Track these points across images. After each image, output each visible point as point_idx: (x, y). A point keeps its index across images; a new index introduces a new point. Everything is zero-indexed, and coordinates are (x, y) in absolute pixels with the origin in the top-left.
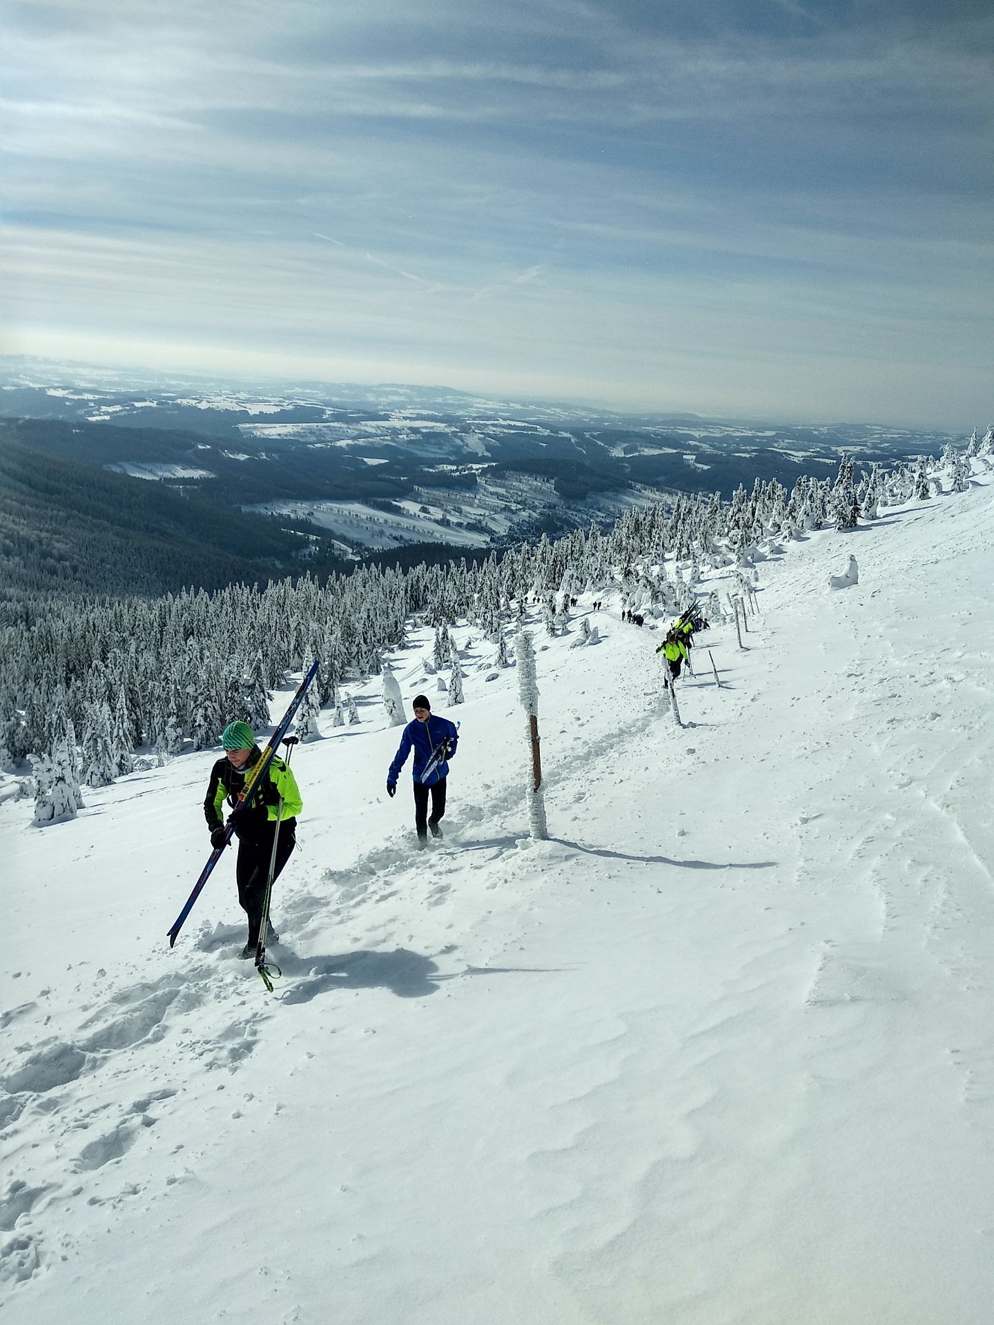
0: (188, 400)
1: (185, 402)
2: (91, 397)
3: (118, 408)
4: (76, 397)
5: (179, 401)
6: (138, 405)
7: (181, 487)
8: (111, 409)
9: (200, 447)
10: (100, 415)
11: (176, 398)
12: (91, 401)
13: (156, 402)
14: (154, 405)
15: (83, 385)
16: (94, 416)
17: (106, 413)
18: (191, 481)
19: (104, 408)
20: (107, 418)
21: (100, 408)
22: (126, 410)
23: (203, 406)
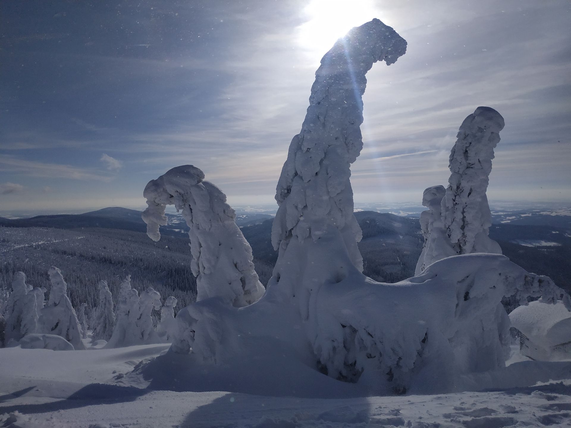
0: (546, 213)
1: (544, 213)
2: (502, 213)
3: (514, 217)
4: (496, 214)
5: (542, 213)
6: (523, 215)
7: (545, 250)
8: (511, 218)
9: (554, 232)
10: (506, 221)
11: (540, 212)
12: (502, 215)
13: (531, 214)
14: (530, 215)
15: (499, 209)
16: (503, 221)
17: (509, 220)
18: (550, 247)
19: (508, 218)
20: (509, 221)
21: (506, 218)
22: (518, 218)
23: (554, 214)
